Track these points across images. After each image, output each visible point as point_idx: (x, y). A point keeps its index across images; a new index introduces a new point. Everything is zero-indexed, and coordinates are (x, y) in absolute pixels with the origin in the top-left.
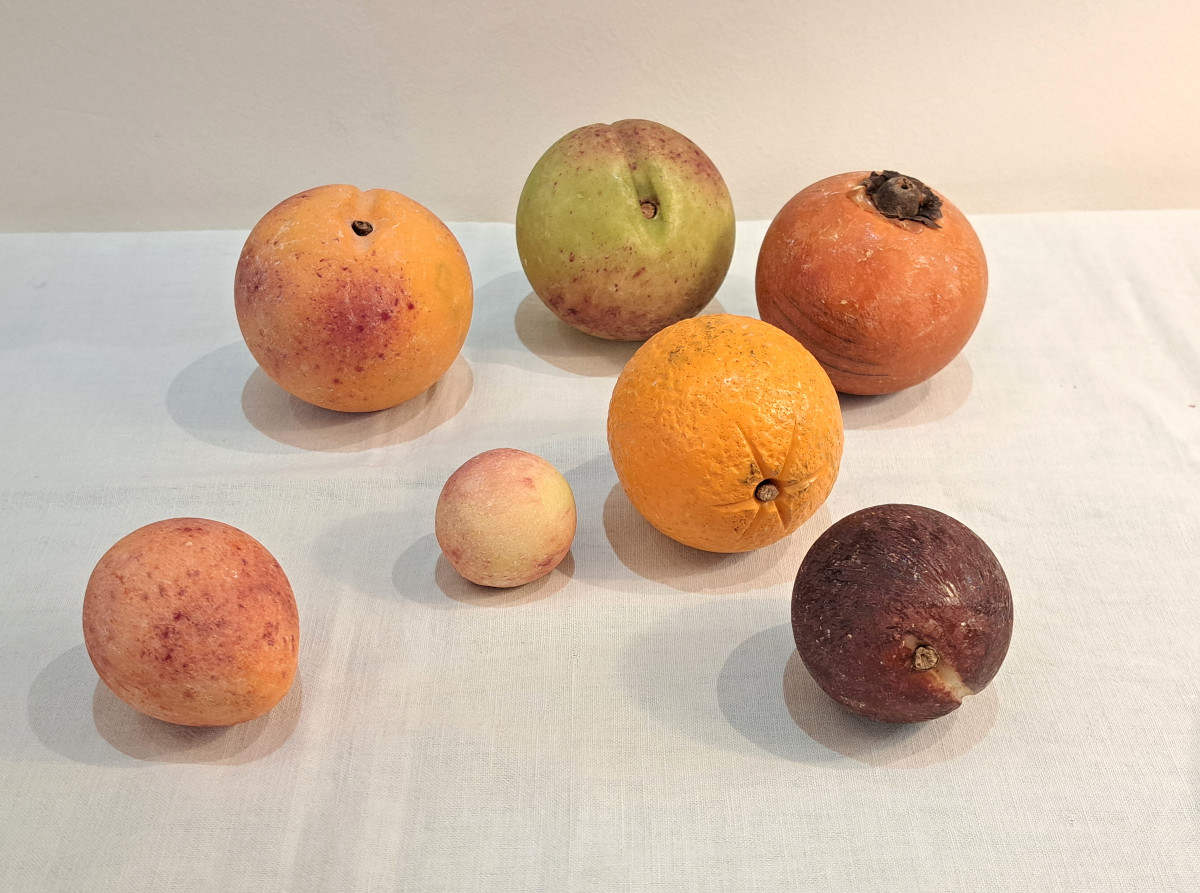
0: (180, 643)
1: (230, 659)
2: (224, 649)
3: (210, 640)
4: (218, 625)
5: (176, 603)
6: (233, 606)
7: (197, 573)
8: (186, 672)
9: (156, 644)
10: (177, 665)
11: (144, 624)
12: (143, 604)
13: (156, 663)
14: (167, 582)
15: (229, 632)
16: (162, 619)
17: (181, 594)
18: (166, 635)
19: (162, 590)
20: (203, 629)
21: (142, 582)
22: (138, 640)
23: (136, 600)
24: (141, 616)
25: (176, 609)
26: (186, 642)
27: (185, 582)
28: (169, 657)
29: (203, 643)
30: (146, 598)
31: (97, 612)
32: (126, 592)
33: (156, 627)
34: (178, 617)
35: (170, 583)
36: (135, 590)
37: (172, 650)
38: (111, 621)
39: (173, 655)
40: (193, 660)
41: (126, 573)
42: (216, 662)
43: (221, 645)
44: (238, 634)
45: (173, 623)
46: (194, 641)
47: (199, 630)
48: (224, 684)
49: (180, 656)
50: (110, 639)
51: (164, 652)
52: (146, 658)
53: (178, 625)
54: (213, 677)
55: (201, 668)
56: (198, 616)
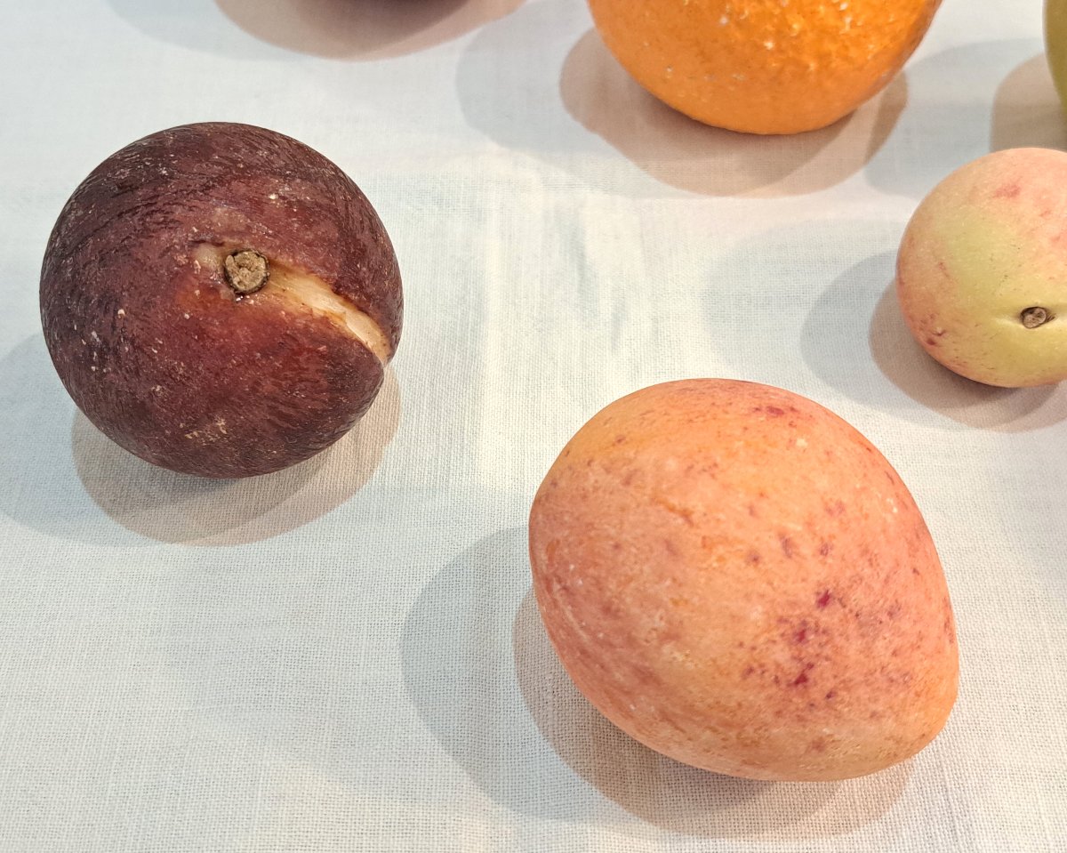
0: (828, 651)
1: (907, 677)
2: (897, 660)
3: (880, 644)
4: (891, 614)
5: (818, 573)
6: (905, 573)
7: (841, 507)
8: (828, 706)
9: (781, 655)
10: (816, 694)
11: (756, 613)
12: (751, 572)
13: (773, 690)
14: (795, 527)
15: (906, 625)
16: (793, 604)
17: (824, 551)
18: (801, 636)
19: (787, 544)
20: (867, 624)
21: (740, 525)
22: (741, 645)
23: (735, 564)
24: (747, 597)
25: (820, 584)
26: (837, 650)
27: (828, 526)
28: (802, 679)
29: (867, 651)
30: (755, 559)
31: (631, 579)
32: (707, 544)
33: (782, 620)
34: (824, 600)
35: (799, 528)
36: (725, 540)
37: (811, 666)
38: (676, 603)
39: (812, 675)
40: (847, 685)
41: (696, 504)
42: (885, 685)
43: (895, 654)
44: (919, 627)
45: (817, 613)
46: (853, 649)
47: (861, 625)
48: (889, 725)
49: (823, 677)
50: (671, 635)
51: (794, 670)
52: (754, 679)
53: (826, 617)
54: (874, 715)
55: (858, 699)
56: (859, 598)
